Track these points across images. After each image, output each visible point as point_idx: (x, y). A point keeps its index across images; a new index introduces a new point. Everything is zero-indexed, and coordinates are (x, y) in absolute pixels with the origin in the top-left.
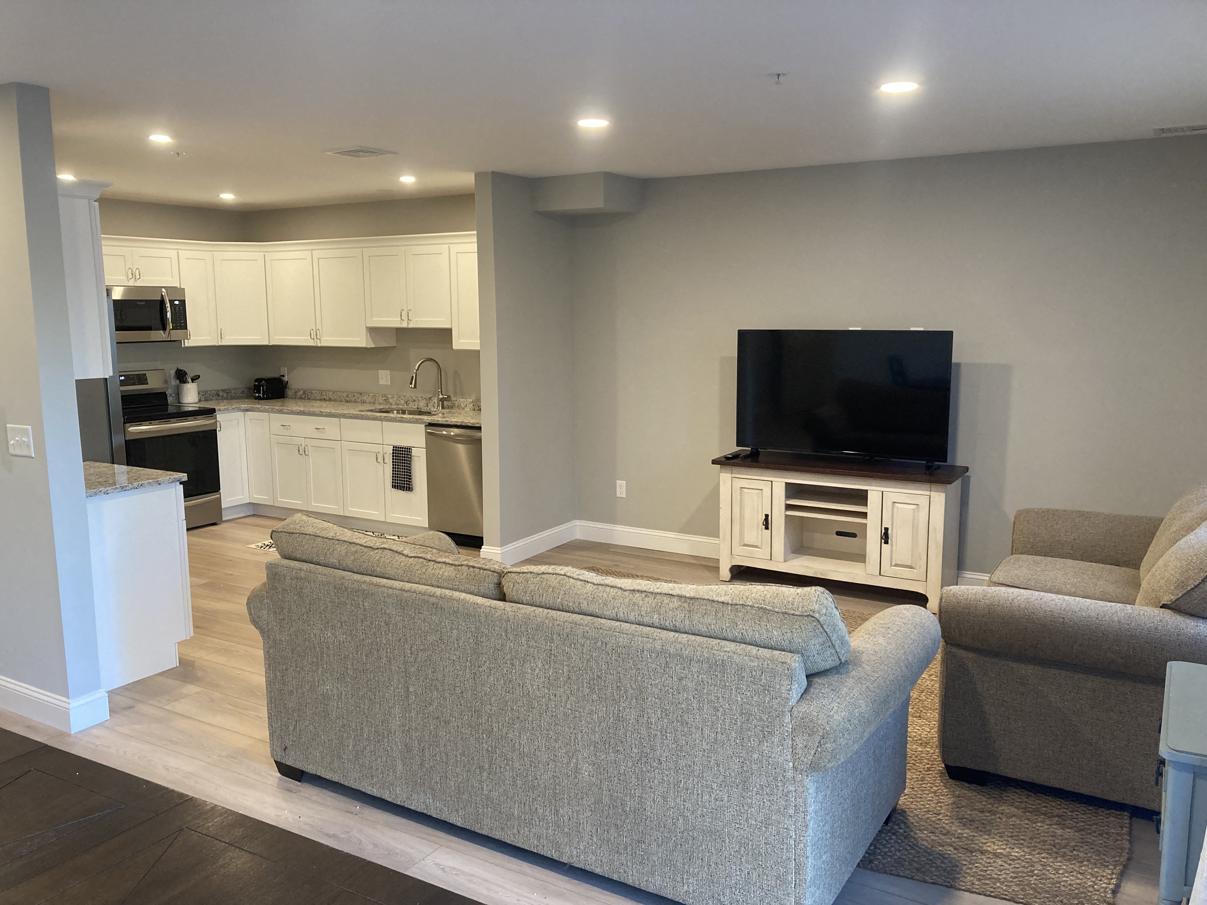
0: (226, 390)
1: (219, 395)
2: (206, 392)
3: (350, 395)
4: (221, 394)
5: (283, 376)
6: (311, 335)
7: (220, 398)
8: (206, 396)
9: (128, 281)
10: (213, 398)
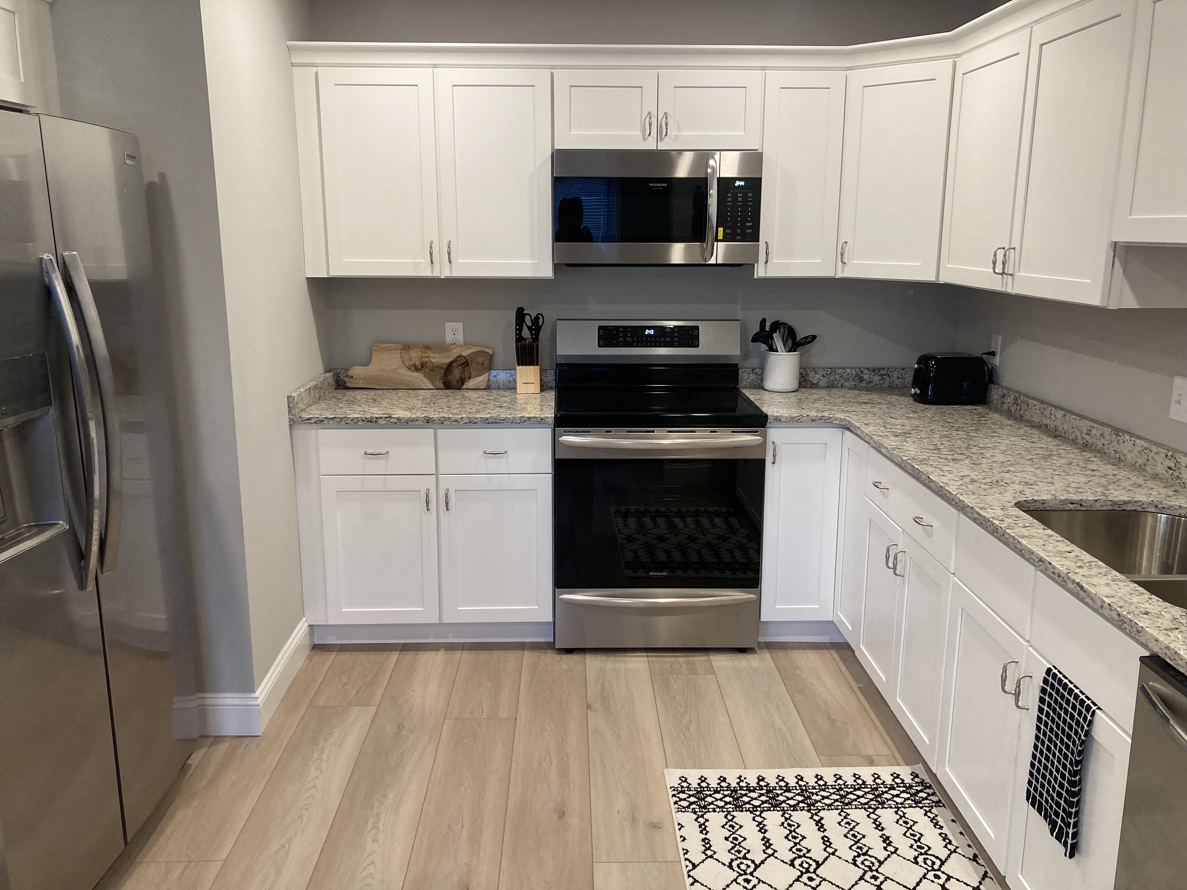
0: (879, 369)
1: (861, 380)
2: (833, 369)
3: (1094, 431)
4: (866, 377)
5: (993, 354)
6: (994, 263)
7: (863, 385)
8: (832, 378)
9: (645, 140)
10: (847, 384)
